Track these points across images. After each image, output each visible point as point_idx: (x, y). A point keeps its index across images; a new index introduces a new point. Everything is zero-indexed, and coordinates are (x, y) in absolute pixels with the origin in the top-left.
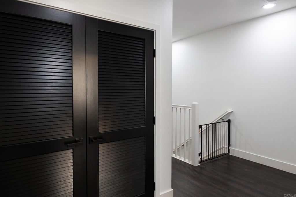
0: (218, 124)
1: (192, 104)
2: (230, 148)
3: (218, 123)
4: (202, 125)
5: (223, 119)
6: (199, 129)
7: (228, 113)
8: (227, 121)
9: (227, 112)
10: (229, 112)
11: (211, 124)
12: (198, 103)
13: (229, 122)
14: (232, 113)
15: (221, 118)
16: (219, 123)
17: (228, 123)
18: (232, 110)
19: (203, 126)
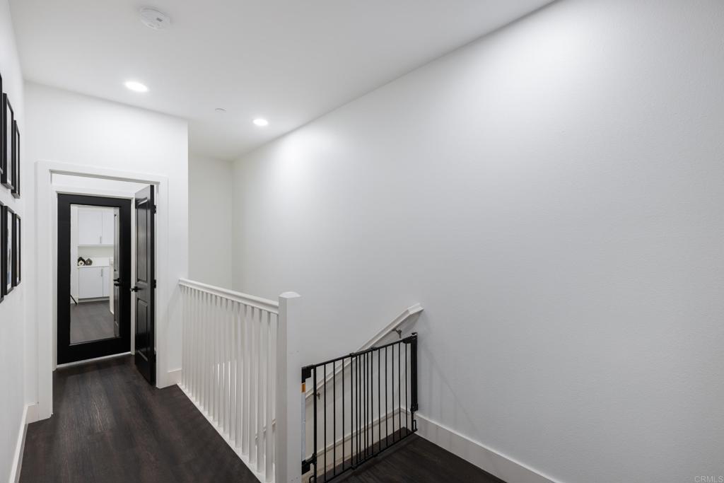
0: (375, 353)
1: (280, 297)
2: (417, 414)
3: (375, 349)
4: (314, 367)
5: (400, 332)
6: (303, 381)
7: (408, 315)
8: (405, 341)
9: (407, 311)
10: (411, 313)
11: (351, 356)
12: (298, 296)
13: (413, 341)
14: (422, 313)
15: (394, 330)
16: (379, 348)
17: (409, 345)
18: (421, 306)
19: (320, 370)
